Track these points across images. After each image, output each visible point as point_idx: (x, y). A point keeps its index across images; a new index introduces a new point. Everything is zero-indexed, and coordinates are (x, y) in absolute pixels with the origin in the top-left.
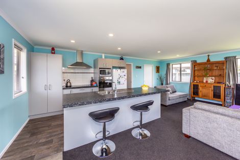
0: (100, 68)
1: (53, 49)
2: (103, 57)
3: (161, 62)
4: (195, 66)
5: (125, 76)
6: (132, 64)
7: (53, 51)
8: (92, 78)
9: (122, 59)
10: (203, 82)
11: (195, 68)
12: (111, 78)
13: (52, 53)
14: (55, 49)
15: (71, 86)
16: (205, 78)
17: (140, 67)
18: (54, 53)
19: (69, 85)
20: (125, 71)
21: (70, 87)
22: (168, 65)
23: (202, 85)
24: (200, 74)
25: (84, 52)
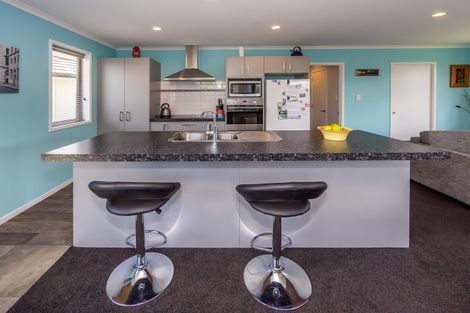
1: (136, 49)
2: (241, 54)
5: (303, 96)
6: (342, 65)
7: (136, 52)
8: (220, 101)
9: (297, 53)
13: (135, 56)
14: (142, 49)
15: (169, 116)
17: (375, 73)
18: (139, 56)
19: (166, 113)
20: (305, 83)
21: (169, 118)
25: (201, 48)
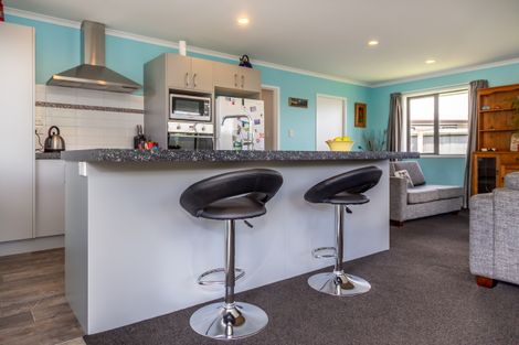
0: (171, 91)
3: (372, 89)
4: (482, 96)
6: (277, 90)
8: (139, 128)
9: (246, 64)
10: (508, 150)
11: (482, 105)
12: (209, 129)
15: (63, 150)
16: (513, 139)
17: (304, 104)
19: (56, 144)
20: (260, 104)
22: (395, 99)
23: (506, 157)
24: (498, 126)
25: (108, 33)
